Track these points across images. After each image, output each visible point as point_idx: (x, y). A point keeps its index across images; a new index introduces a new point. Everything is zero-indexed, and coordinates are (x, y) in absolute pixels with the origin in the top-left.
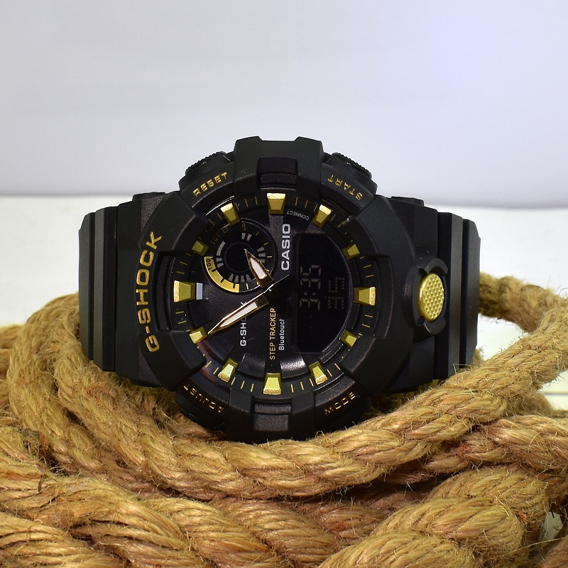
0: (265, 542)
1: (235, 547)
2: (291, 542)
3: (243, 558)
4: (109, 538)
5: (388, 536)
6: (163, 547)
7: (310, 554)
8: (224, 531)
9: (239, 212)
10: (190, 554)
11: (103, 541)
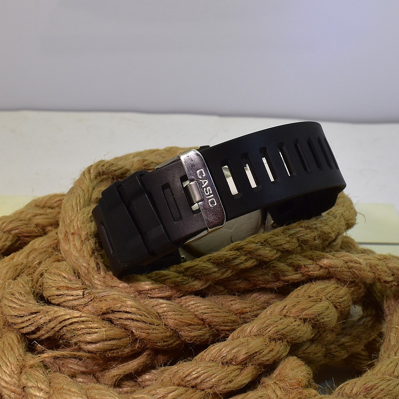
0: (202, 320)
1: (187, 323)
2: (216, 320)
3: (191, 328)
4: (121, 320)
5: (268, 317)
6: (150, 324)
7: (226, 326)
8: (181, 315)
10: (164, 327)
11: (118, 321)
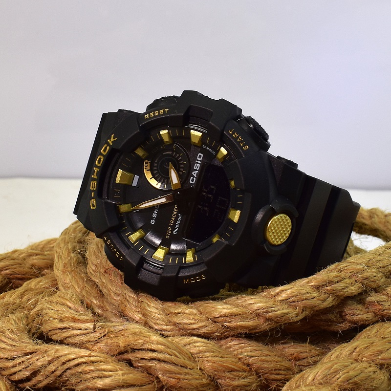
0: (248, 365)
1: (229, 367)
2: (266, 365)
3: (234, 375)
4: (144, 361)
5: (334, 361)
6: (181, 366)
7: (278, 374)
8: (222, 357)
9: (172, 137)
10: (199, 372)
11: (139, 363)
